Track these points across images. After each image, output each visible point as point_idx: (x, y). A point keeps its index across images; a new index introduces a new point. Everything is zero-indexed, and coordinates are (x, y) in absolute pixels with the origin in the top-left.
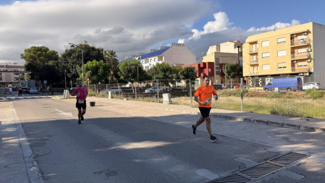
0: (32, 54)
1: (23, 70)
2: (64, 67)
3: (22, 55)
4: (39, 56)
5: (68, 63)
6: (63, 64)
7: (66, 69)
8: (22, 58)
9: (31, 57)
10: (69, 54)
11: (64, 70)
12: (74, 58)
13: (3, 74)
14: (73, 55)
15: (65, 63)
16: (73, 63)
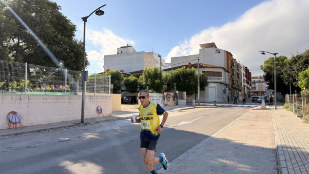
0: (269, 65)
1: (262, 80)
2: (289, 75)
3: (262, 67)
4: (277, 65)
5: (293, 70)
6: (289, 72)
7: (292, 77)
8: (262, 69)
9: (268, 67)
10: (295, 61)
11: (289, 78)
12: (299, 64)
13: (257, 84)
14: (299, 62)
15: (291, 71)
16: (298, 70)
